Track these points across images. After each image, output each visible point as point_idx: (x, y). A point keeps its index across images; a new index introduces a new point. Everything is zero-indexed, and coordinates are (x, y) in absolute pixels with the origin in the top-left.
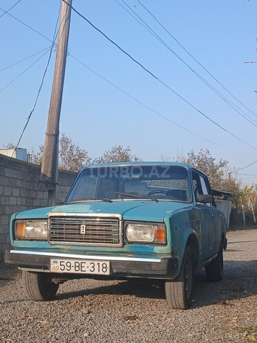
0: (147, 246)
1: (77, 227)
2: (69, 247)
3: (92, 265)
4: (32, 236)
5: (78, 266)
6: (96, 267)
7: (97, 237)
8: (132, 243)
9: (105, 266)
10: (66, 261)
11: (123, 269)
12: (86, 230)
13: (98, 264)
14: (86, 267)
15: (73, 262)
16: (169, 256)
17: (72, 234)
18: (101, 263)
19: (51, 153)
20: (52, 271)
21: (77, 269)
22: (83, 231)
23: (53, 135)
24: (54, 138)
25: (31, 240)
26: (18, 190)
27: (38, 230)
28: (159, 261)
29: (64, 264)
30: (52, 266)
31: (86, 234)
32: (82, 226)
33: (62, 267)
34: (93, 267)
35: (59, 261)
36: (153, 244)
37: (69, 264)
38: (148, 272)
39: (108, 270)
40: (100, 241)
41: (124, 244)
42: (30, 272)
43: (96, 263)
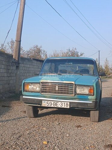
0: (85, 96)
1: (54, 87)
2: (50, 96)
3: (62, 104)
4: (32, 90)
5: (55, 104)
6: (63, 104)
7: (63, 92)
8: (78, 94)
9: (67, 104)
10: (49, 102)
11: (75, 106)
12: (58, 88)
13: (64, 103)
14: (58, 104)
15: (53, 102)
16: (95, 100)
17: (51, 90)
18: (65, 103)
19: (18, 49)
20: (43, 106)
21: (55, 105)
22: (57, 89)
23: (19, 41)
24: (19, 43)
25: (32, 92)
26: (3, 66)
27: (35, 87)
28: (91, 102)
29: (49, 103)
30: (43, 104)
31: (58, 90)
32: (56, 87)
33: (48, 104)
34: (62, 105)
35: (46, 102)
36: (88, 95)
37: (51, 103)
38: (86, 107)
39: (69, 106)
40: (65, 93)
41: (75, 95)
42: (29, 105)
43: (63, 103)
